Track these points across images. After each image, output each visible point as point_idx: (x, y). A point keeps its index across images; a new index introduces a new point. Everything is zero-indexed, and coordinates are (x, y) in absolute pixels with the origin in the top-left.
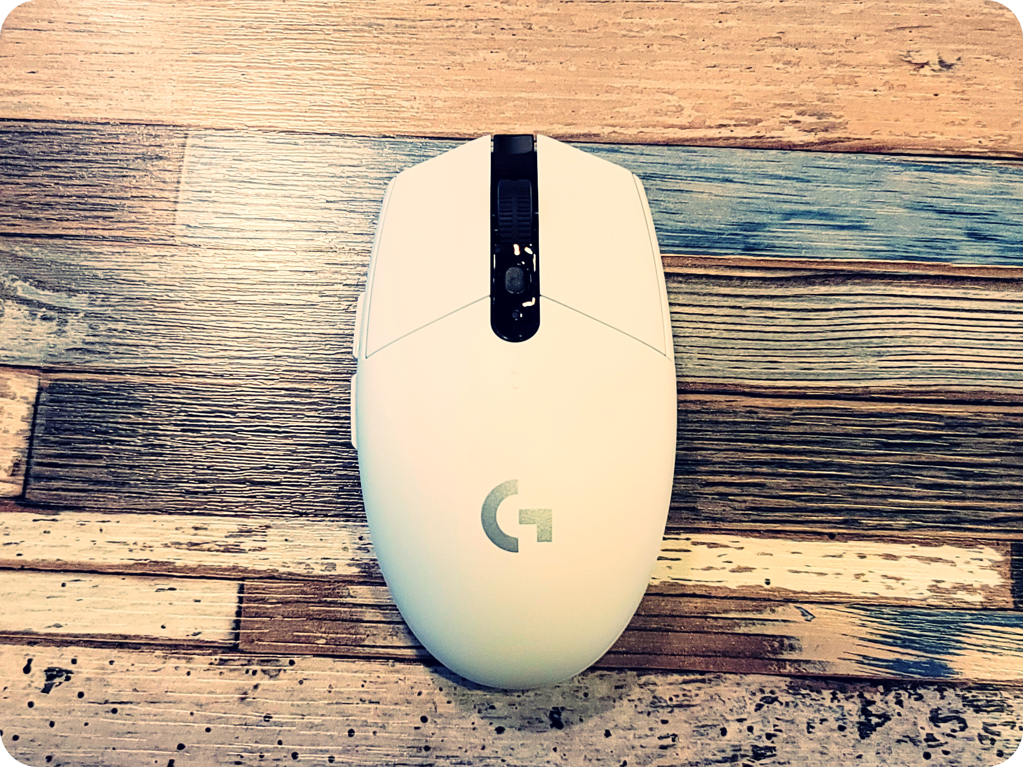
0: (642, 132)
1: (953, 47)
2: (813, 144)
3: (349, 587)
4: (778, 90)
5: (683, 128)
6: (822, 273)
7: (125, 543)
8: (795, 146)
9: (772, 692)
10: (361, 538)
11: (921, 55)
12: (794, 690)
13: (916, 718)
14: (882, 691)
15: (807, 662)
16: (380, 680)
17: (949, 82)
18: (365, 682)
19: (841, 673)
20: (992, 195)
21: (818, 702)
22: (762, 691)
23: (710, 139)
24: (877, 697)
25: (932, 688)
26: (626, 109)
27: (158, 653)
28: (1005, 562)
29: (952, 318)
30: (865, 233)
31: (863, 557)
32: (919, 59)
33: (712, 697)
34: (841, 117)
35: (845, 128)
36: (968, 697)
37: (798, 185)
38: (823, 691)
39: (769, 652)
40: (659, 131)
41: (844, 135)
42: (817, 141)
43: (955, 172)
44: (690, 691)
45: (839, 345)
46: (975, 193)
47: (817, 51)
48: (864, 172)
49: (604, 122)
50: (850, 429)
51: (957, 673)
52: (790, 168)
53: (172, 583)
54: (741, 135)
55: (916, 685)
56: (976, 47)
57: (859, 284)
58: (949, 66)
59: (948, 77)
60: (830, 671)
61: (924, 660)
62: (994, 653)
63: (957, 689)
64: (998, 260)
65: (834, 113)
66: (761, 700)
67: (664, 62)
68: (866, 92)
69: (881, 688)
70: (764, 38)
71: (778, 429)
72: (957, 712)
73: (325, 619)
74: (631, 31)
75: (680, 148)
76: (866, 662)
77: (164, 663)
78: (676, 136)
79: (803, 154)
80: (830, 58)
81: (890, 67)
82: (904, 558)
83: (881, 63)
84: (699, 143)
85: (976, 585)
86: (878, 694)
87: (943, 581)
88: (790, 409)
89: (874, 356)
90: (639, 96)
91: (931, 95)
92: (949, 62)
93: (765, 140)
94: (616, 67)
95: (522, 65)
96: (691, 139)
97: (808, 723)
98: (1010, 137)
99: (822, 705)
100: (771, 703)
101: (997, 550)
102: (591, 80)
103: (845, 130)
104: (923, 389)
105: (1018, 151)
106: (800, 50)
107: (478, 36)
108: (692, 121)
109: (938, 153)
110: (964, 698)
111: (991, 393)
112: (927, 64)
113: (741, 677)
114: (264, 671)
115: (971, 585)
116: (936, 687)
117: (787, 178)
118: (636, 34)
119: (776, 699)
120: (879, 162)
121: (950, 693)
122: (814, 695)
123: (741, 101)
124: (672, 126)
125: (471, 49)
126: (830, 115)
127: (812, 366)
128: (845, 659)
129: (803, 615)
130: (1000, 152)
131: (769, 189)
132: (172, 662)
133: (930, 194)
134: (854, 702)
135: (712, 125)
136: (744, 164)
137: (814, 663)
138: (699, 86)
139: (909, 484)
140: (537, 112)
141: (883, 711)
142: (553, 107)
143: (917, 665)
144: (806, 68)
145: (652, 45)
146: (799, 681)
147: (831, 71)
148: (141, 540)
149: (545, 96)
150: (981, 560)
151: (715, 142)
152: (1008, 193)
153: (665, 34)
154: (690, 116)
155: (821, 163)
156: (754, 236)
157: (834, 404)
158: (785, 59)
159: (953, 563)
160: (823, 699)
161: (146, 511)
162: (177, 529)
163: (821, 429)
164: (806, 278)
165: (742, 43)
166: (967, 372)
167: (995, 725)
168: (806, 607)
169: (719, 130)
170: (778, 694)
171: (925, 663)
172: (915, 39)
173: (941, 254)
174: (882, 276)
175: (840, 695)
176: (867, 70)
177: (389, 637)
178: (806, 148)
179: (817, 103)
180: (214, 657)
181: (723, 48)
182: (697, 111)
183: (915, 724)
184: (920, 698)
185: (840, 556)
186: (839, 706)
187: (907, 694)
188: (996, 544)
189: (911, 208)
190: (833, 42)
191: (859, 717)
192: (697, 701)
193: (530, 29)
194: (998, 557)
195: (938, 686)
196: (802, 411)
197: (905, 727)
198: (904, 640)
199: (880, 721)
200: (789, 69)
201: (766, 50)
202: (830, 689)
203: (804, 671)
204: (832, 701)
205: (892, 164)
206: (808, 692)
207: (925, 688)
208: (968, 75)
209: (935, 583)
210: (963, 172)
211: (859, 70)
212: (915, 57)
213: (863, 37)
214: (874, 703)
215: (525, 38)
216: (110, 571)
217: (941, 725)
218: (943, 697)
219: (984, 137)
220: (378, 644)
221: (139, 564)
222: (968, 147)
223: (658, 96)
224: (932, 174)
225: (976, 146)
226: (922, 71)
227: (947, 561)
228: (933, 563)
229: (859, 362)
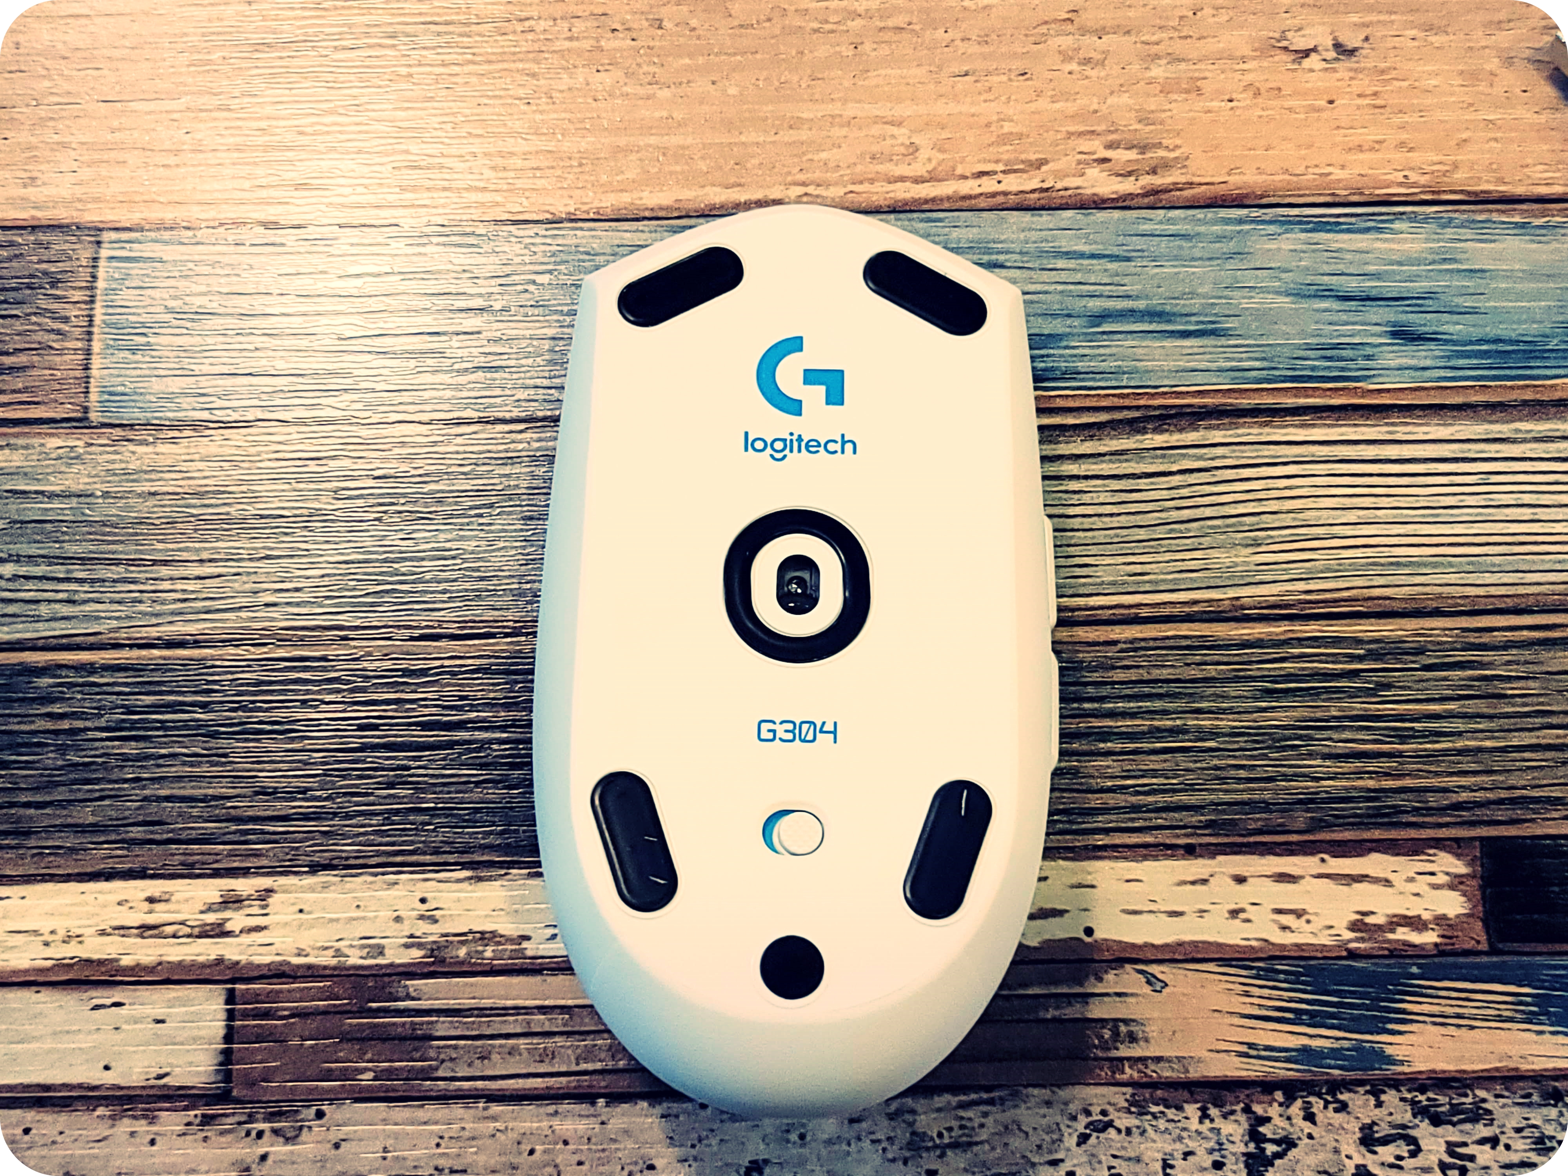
0: (851, 192)
1: (1355, 18)
2: (1131, 196)
3: (408, 983)
4: (1071, 108)
5: (918, 180)
6: (1157, 413)
7: (36, 933)
8: (1104, 201)
9: (1104, 1113)
10: (423, 901)
11: (1304, 36)
12: (1140, 1106)
13: (1337, 1141)
14: (1281, 1100)
15: (1158, 1059)
16: (466, 1134)
17: (1351, 79)
18: (441, 1137)
19: (1213, 1074)
20: (1430, 264)
21: (1179, 1124)
22: (1088, 1113)
23: (964, 198)
24: (1274, 1111)
25: (1361, 1090)
26: (824, 155)
27: (100, 1111)
28: (1472, 876)
29: (1371, 475)
30: (1223, 341)
31: (1240, 880)
32: (1301, 43)
33: (1006, 1128)
34: (1177, 147)
35: (1185, 166)
36: (1420, 1102)
37: (1113, 266)
38: (1186, 1106)
39: (1096, 1047)
40: (880, 189)
41: (1183, 179)
42: (1139, 191)
43: (1368, 230)
44: (970, 1119)
45: (1189, 530)
46: (1400, 263)
47: (1133, 38)
48: (1220, 238)
49: (789, 179)
50: (1211, 671)
51: (1402, 1063)
52: (1098, 237)
53: (117, 995)
54: (1014, 188)
55: (1335, 1086)
56: (1393, 17)
57: (1218, 427)
58: (1352, 52)
59: (1351, 70)
60: (1194, 1074)
61: (1346, 1044)
62: (1459, 1026)
63: (1402, 1089)
64: (1442, 373)
65: (1165, 142)
66: (1086, 1128)
67: (883, 72)
68: (1215, 104)
69: (1279, 1096)
70: (1046, 23)
71: (1096, 676)
72: (1404, 1127)
73: (371, 1039)
74: (827, 22)
75: (915, 215)
76: (1253, 1053)
77: (113, 1126)
78: (908, 196)
79: (1117, 214)
80: (1155, 49)
81: (1254, 58)
82: (1308, 878)
83: (1238, 54)
84: (946, 205)
85: (1426, 916)
86: (1275, 1105)
87: (1373, 913)
88: (1114, 643)
89: (1247, 546)
90: (844, 131)
91: (1323, 103)
92: (1350, 45)
93: (1054, 194)
94: (804, 86)
95: (650, 90)
96: (933, 200)
97: (1164, 1160)
98: (1456, 166)
99: (1184, 1129)
100: (1103, 1130)
101: (1458, 856)
102: (765, 108)
103: (1184, 171)
104: (1328, 596)
105: (1469, 188)
106: (1105, 38)
107: (575, 44)
108: (935, 169)
109: (1337, 200)
110: (1413, 1103)
111: (1440, 597)
112: (1314, 50)
113: (1053, 1092)
114: (276, 1132)
115: (1419, 917)
116: (1368, 1088)
117: (1093, 256)
118: (834, 27)
119: (1110, 1124)
120: (1240, 221)
121: (1390, 1097)
122: (1171, 1113)
123: (1014, 130)
124: (902, 179)
125: (564, 69)
126: (1159, 145)
127: (1146, 569)
128: (1218, 1052)
129: (1149, 982)
130: (1438, 193)
131: (1063, 276)
132: (126, 1125)
133: (1326, 269)
134: (1236, 1121)
135: (968, 174)
136: (1022, 236)
137: (1169, 1060)
138: (942, 109)
139: (1311, 755)
140: (678, 168)
141: (1284, 1133)
142: (703, 158)
143: (1335, 1053)
144: (1116, 70)
145: (862, 43)
146: (1147, 1093)
147: (1158, 71)
148: (61, 925)
149: (689, 141)
150: (1432, 874)
151: (973, 202)
152: (1455, 261)
153: (882, 25)
154: (929, 160)
155: (1147, 227)
156: (1043, 356)
157: (1184, 629)
158: (1081, 56)
159: (1387, 883)
160: (1187, 1118)
161: (67, 878)
162: (119, 904)
163: (1165, 673)
164: (1131, 422)
165: (1009, 32)
166: (1398, 564)
167: (1465, 1144)
168: (1154, 969)
169: (978, 181)
170: (1113, 1115)
171: (1348, 1050)
172: (1294, 9)
173: (1350, 370)
174: (1254, 412)
175: (1213, 1112)
176: (1216, 67)
177: (477, 1062)
178: (1121, 203)
179: (1139, 126)
180: (192, 1113)
181: (979, 43)
182: (941, 150)
183: (1336, 1151)
184: (1343, 1107)
185: (1204, 881)
186: (1212, 1130)
187: (1322, 1102)
188: (1456, 846)
189: (1298, 294)
190: (1158, 22)
191: (1246, 1145)
192: (983, 1135)
193: (660, 27)
194: (1460, 867)
195: (1372, 1086)
196: (1134, 646)
197: (1321, 1156)
198: (1312, 1014)
199: (1279, 1149)
200: (1089, 72)
201: (1049, 42)
202: (1196, 1102)
203: (1154, 1075)
204: (1201, 1122)
205: (1263, 222)
206: (1161, 1108)
207: (1350, 1091)
208: (1383, 65)
209: (1359, 917)
210: (1379, 230)
211: (1203, 67)
212: (1294, 41)
213: (1208, 11)
214: (1268, 1120)
215: (651, 44)
216: (15, 979)
217: (1379, 1149)
218: (1379, 1104)
219: (1412, 169)
220: (459, 1075)
221: (61, 966)
222: (1388, 187)
223: (876, 130)
224: (1330, 236)
225: (1401, 184)
226: (1307, 63)
227: (1376, 880)
228: (1356, 885)
229: (1222, 558)
